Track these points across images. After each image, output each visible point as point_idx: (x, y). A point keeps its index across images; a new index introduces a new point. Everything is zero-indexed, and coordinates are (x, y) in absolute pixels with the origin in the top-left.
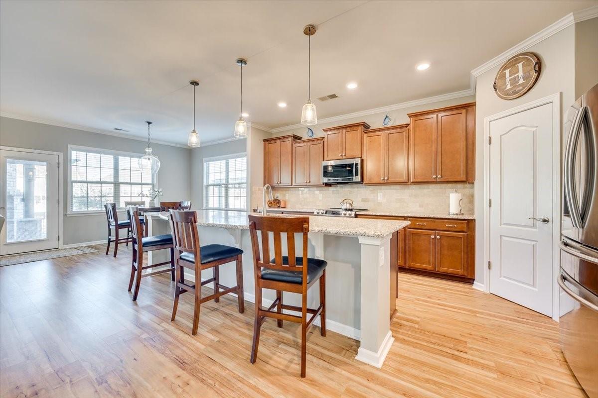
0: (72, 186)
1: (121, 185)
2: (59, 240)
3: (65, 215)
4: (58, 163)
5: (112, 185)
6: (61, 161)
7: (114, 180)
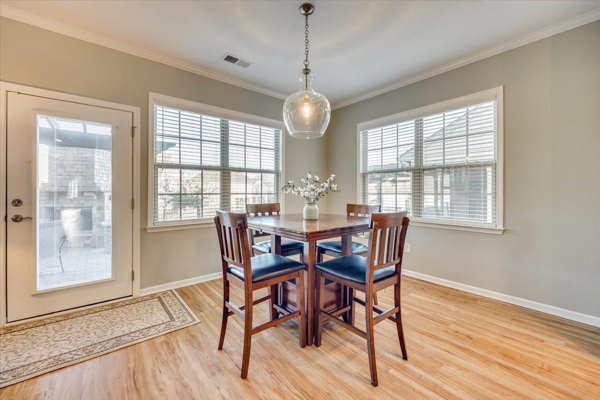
0: (156, 173)
1: (233, 174)
2: (133, 279)
3: (144, 230)
4: (133, 128)
5: (219, 173)
6: (137, 123)
7: (222, 164)
